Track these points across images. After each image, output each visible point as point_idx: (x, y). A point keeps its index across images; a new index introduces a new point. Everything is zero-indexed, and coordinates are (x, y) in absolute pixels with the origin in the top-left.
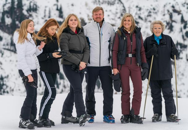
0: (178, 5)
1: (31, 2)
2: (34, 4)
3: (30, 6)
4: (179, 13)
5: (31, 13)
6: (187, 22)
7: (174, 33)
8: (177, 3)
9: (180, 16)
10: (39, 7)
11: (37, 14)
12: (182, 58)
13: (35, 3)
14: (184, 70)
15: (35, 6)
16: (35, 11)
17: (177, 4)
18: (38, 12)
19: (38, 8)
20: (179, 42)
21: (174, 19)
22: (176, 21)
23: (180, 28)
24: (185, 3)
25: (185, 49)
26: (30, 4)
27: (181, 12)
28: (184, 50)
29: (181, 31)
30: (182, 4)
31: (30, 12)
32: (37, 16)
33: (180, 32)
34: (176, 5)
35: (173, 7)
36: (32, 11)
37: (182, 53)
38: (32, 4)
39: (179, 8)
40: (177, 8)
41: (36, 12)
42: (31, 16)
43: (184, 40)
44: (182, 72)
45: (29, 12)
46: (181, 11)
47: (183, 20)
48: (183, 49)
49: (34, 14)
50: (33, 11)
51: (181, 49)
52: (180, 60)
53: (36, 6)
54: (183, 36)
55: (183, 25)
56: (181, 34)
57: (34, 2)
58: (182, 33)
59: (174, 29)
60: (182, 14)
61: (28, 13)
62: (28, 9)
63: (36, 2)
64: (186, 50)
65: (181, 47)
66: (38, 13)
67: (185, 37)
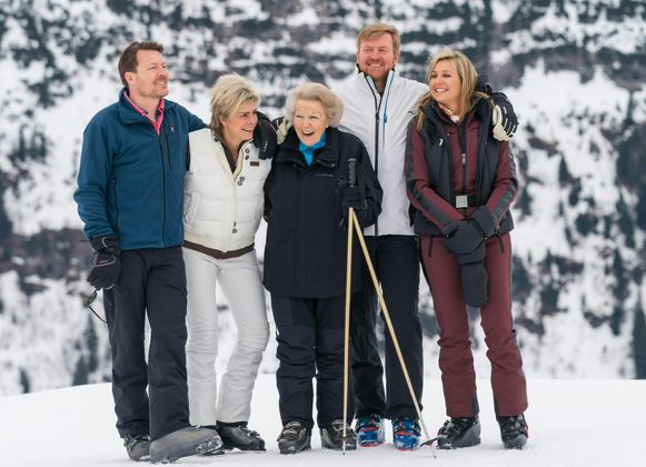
0: (547, 121)
1: (23, 126)
2: (36, 134)
3: (22, 141)
4: (551, 149)
5: (24, 166)
6: (579, 180)
7: (537, 220)
8: (542, 114)
9: (556, 160)
10: (52, 144)
11: (46, 169)
12: (566, 310)
13: (39, 130)
14: (577, 351)
15: (38, 141)
16: (40, 158)
17: (542, 119)
18: (49, 159)
19: (49, 148)
20: (554, 251)
21: (533, 170)
22: (541, 177)
23: (557, 202)
24: (570, 116)
25: (577, 277)
26: (21, 132)
27: (559, 148)
28: (573, 281)
29: (561, 212)
30: (563, 120)
31: (23, 159)
32: (45, 175)
33: (555, 219)
34: (538, 121)
35: (530, 129)
36: (28, 158)
37: (567, 291)
38: (28, 134)
39: (552, 131)
40: (543, 133)
41: (44, 163)
42: (24, 174)
43: (573, 244)
44: (568, 360)
45: (18, 162)
46: (557, 143)
47: (564, 176)
48: (569, 276)
49: (35, 168)
50: (34, 157)
51: (564, 279)
52: (560, 317)
53: (43, 139)
54: (568, 233)
55: (565, 194)
56: (561, 224)
57: (36, 126)
58: (566, 221)
59: (534, 206)
60: (561, 154)
61: (15, 165)
62: (14, 150)
63: (44, 127)
64: (581, 281)
65: (563, 271)
66: (49, 165)
67: (576, 235)
